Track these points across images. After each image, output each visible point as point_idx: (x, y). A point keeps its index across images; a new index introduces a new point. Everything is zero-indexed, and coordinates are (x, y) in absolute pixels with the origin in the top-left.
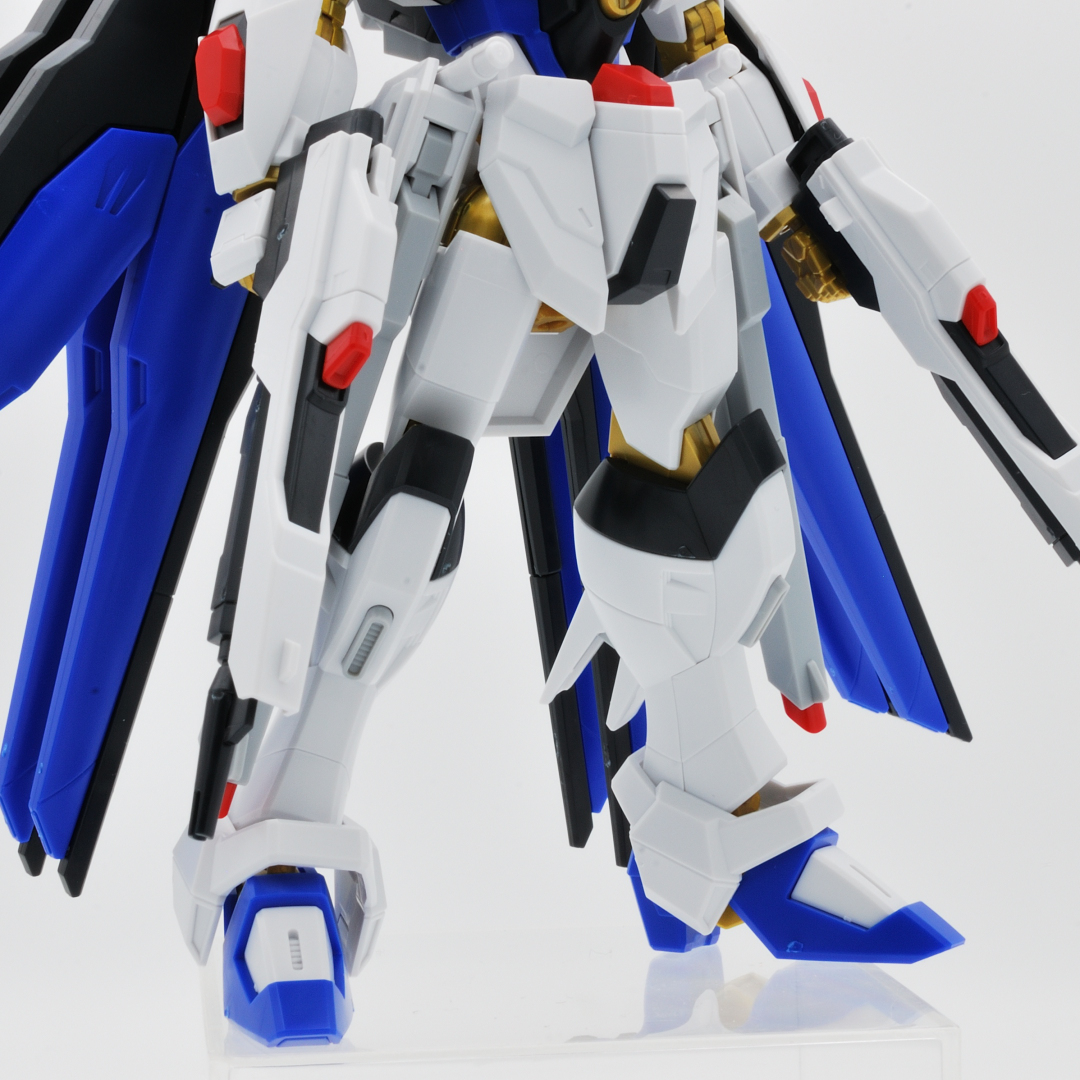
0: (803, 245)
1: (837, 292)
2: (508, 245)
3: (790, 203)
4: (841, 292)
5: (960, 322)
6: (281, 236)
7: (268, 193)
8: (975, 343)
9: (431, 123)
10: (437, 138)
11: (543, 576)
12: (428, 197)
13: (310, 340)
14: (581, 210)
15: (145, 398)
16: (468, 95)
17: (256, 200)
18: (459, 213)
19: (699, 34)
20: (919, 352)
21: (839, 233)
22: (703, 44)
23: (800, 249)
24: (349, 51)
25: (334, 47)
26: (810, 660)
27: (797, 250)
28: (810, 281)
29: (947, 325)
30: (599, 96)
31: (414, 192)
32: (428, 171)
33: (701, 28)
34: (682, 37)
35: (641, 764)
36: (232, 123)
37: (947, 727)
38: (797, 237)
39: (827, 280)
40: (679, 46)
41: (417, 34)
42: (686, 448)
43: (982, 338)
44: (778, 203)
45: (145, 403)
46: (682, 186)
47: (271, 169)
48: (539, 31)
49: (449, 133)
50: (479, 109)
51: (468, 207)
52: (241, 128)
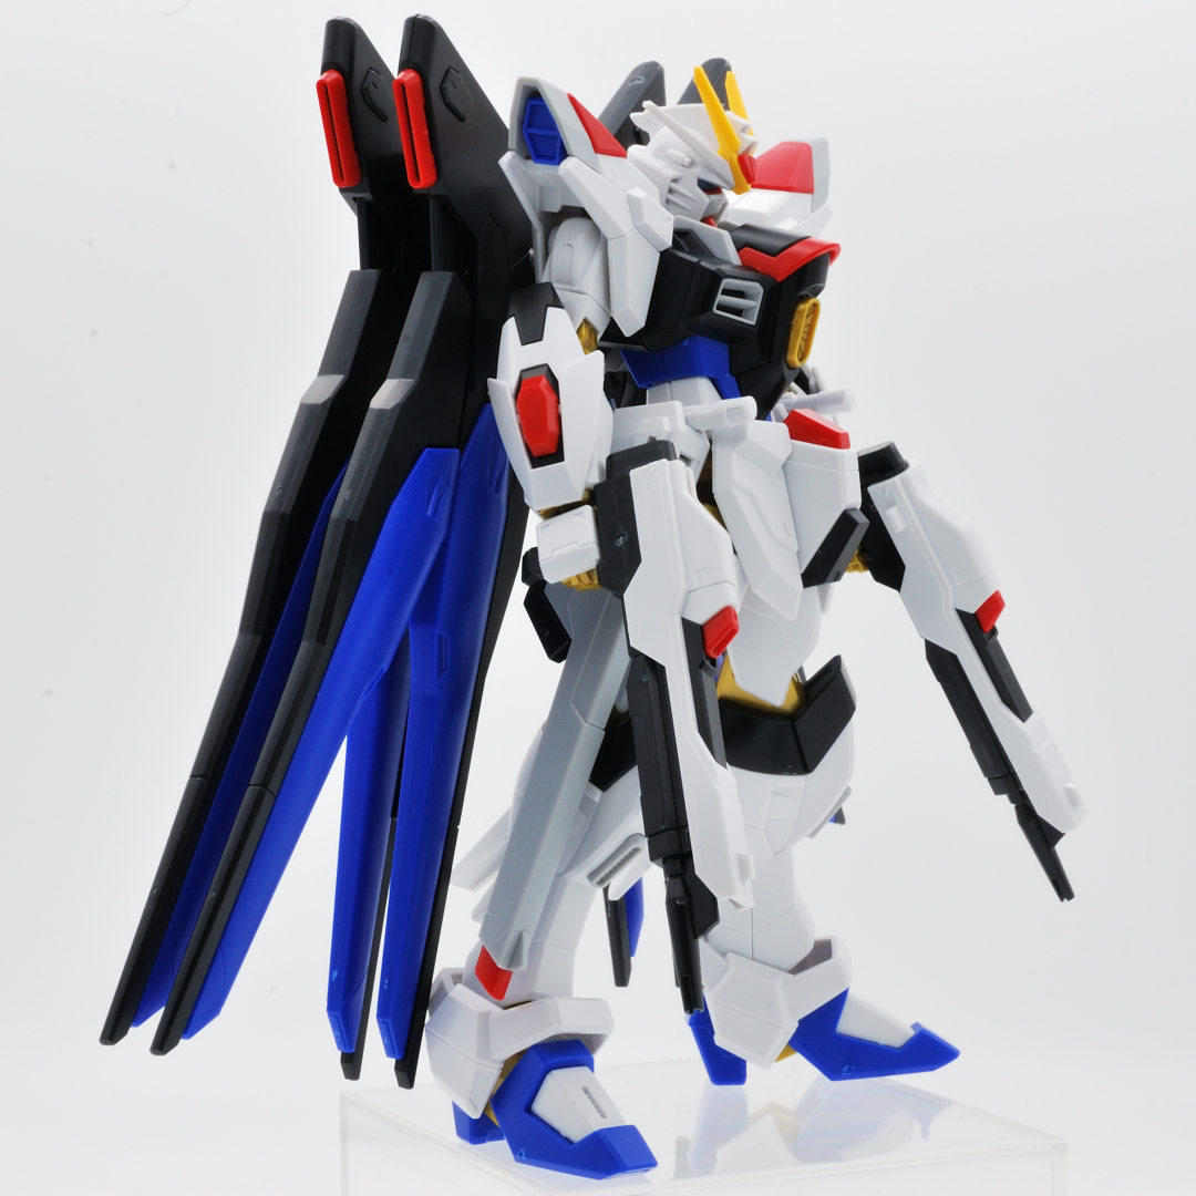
5: (975, 614)
6: (620, 543)
7: (589, 510)
8: (983, 631)
13: (686, 622)
17: (582, 513)
29: (962, 613)
30: (794, 435)
36: (556, 454)
48: (729, 375)
52: (563, 460)
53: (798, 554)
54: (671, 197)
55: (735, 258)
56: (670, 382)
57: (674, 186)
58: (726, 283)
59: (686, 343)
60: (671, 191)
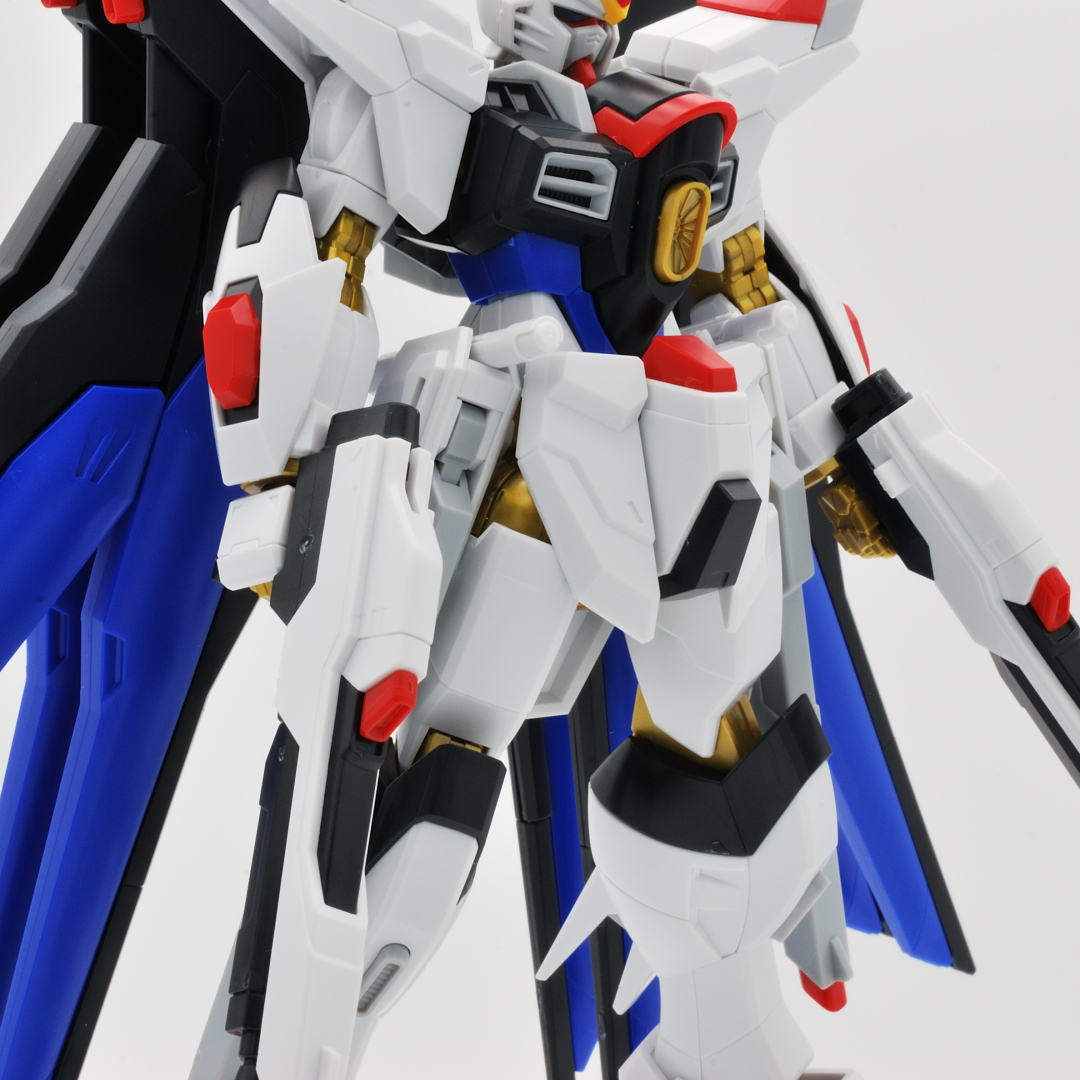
0: (847, 500)
1: (883, 552)
2: (548, 541)
3: (834, 454)
4: (888, 552)
5: (1029, 604)
6: (303, 550)
7: (285, 492)
8: (1044, 628)
9: (464, 402)
10: (470, 419)
11: (532, 823)
12: (458, 485)
13: (344, 685)
14: (631, 503)
15: (121, 678)
16: (505, 370)
17: (271, 498)
18: (491, 499)
19: (738, 264)
20: (977, 629)
21: (895, 499)
22: (741, 274)
23: (844, 505)
24: (370, 315)
25: (355, 312)
26: (834, 937)
27: (841, 504)
28: (851, 536)
29: (1013, 607)
30: (652, 372)
31: (444, 480)
32: (459, 456)
33: (741, 258)
34: (719, 267)
35: (652, 1053)
36: (244, 408)
37: (951, 960)
38: (840, 491)
39: (873, 540)
40: (714, 275)
41: (429, 266)
42: (721, 735)
43: (1052, 623)
44: (823, 455)
45: (120, 682)
46: (744, 481)
47: (291, 461)
48: (581, 291)
49: (483, 411)
50: (517, 387)
51: (503, 494)
52: (255, 416)
53: (656, 546)
54: (520, 34)
55: (586, 123)
56: (502, 299)
57: (522, 18)
58: (549, 158)
59: (512, 244)
60: (519, 26)
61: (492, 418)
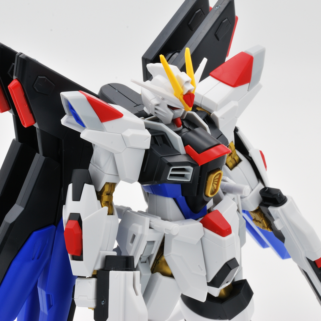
6: (103, 303)
7: (94, 280)
8: (317, 267)
9: (147, 241)
10: (149, 245)
12: (146, 262)
14: (199, 266)
15: (52, 304)
18: (155, 263)
21: (280, 230)
25: (111, 216)
29: (309, 260)
31: (142, 262)
32: (146, 255)
46: (234, 259)
47: (94, 271)
48: (181, 196)
49: (153, 242)
51: (159, 262)
53: (207, 276)
54: (156, 111)
56: (156, 195)
57: (157, 107)
59: (160, 185)
60: (156, 109)
61: (156, 244)
